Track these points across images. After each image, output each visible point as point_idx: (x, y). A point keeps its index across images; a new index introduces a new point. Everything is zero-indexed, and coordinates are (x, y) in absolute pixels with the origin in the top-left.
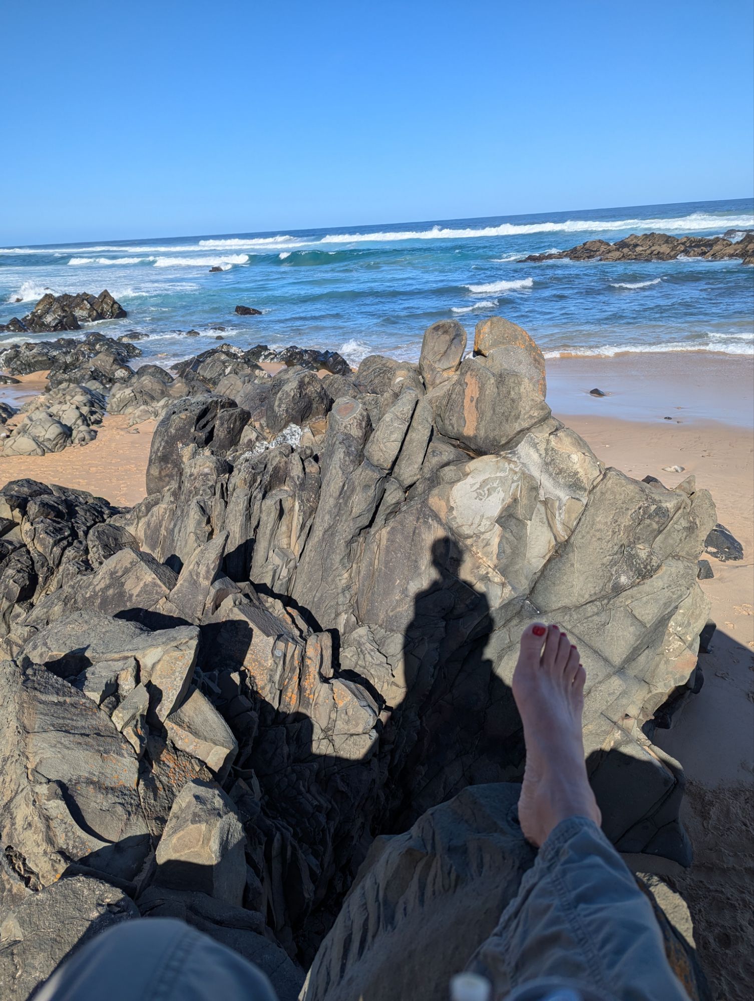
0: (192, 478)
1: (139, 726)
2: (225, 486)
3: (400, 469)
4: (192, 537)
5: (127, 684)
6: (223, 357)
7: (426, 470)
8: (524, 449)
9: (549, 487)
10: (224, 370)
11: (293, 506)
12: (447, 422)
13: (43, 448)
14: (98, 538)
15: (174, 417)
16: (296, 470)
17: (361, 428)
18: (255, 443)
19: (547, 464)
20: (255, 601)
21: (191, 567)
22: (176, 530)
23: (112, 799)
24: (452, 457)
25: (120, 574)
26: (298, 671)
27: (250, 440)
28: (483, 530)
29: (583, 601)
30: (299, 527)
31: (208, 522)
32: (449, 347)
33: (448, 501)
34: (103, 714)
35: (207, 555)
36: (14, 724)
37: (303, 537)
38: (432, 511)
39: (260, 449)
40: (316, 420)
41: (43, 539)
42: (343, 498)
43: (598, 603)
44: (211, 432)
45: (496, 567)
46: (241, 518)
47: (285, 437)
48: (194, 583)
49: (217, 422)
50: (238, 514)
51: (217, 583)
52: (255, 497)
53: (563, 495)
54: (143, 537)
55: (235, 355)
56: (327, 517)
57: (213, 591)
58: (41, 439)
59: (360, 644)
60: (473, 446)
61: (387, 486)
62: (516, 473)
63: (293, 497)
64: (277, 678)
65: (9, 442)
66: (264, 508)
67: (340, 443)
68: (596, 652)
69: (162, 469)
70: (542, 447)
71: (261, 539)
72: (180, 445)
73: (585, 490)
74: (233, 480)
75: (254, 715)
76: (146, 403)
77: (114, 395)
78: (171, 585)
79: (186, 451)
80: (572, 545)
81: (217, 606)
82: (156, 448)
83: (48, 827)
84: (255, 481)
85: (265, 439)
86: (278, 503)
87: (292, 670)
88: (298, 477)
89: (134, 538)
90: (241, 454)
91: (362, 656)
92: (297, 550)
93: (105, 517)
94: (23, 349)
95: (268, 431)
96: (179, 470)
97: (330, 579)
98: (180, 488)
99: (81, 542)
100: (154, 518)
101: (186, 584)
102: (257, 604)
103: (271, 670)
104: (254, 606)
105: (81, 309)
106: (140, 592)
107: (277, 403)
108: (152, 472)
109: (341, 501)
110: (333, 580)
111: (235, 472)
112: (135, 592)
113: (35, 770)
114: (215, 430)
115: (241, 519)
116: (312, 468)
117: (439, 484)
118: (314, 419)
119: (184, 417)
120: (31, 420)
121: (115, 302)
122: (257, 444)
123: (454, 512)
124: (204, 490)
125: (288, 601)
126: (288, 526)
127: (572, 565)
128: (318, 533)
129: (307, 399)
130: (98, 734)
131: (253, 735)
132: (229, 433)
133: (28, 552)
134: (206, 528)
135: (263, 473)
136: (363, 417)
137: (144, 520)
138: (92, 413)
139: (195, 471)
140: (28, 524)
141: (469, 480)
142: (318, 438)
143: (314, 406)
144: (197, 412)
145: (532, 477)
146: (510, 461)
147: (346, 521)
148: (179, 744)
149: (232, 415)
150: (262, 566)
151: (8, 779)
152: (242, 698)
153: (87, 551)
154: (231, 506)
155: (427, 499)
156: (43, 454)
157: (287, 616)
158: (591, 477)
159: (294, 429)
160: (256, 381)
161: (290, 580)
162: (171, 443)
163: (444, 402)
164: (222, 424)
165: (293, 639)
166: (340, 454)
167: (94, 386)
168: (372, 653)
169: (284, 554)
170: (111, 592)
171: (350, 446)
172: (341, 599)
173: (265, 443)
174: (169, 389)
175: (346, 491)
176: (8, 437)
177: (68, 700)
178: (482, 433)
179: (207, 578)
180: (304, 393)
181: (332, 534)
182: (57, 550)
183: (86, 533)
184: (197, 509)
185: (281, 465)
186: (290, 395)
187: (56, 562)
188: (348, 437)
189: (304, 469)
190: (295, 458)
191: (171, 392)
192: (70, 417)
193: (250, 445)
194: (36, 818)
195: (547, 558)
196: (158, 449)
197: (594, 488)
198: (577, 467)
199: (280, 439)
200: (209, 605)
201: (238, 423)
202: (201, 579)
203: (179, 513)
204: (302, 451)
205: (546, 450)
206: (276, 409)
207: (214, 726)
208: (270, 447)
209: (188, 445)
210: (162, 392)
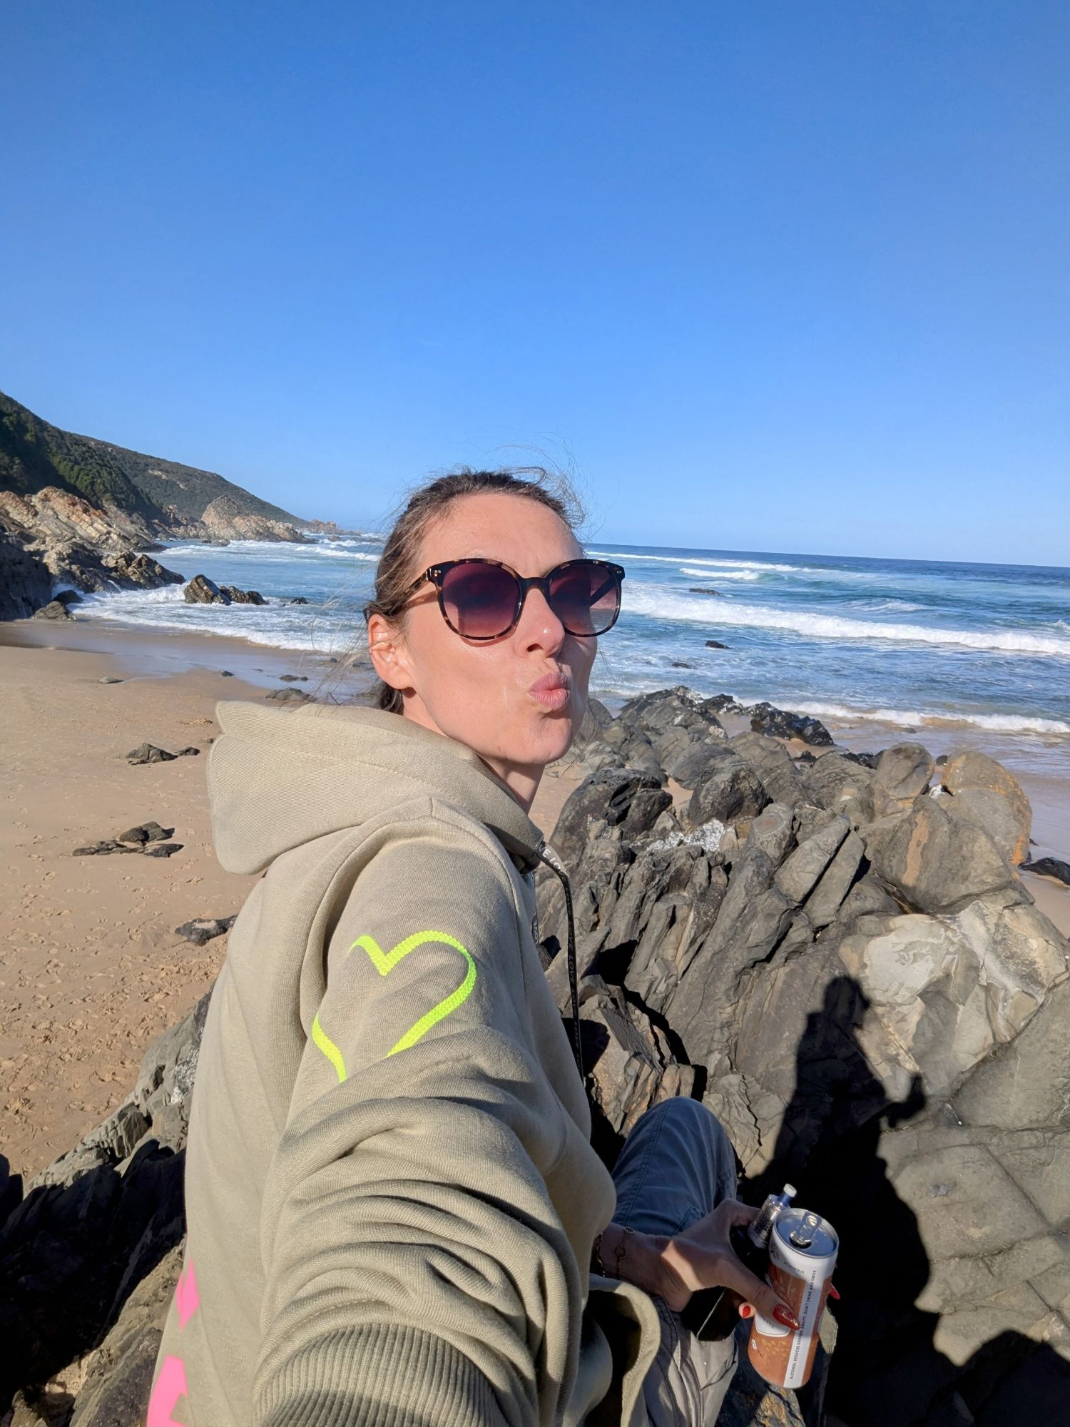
0: (591, 860)
2: (622, 876)
3: (813, 904)
7: (843, 912)
8: (967, 917)
9: (992, 969)
10: (674, 719)
11: (688, 916)
12: (886, 862)
15: (591, 787)
16: (700, 876)
17: (780, 848)
18: (670, 832)
19: (995, 942)
20: (621, 1009)
24: (876, 906)
26: (648, 1098)
27: (665, 829)
28: (900, 1001)
29: (1019, 1125)
30: (689, 941)
31: (596, 911)
32: (910, 775)
33: (861, 956)
37: (691, 954)
38: (842, 962)
39: (673, 840)
40: (745, 820)
42: (742, 921)
43: (1039, 1134)
44: (625, 813)
45: (910, 1050)
46: (629, 915)
47: (704, 833)
49: (634, 802)
50: (627, 911)
51: (587, 979)
52: (649, 897)
53: (1013, 986)
56: (720, 939)
59: (728, 1094)
60: (909, 899)
61: (795, 920)
62: (953, 943)
63: (690, 906)
64: (624, 1098)
66: (655, 911)
67: (752, 860)
68: (1026, 1196)
69: (566, 840)
70: (992, 921)
71: (645, 944)
72: (590, 819)
73: (1043, 986)
74: (631, 873)
79: (594, 826)
80: (1015, 1051)
81: (581, 1004)
82: (565, 816)
84: (653, 878)
85: (681, 830)
86: (671, 910)
87: (643, 1096)
88: (701, 885)
90: (651, 842)
91: (727, 1108)
92: (682, 966)
95: (687, 821)
96: (583, 844)
97: (709, 1009)
98: (578, 865)
100: (545, 892)
101: (557, 972)
102: (623, 1012)
103: (620, 1088)
104: (619, 1014)
107: (703, 793)
109: (739, 924)
110: (713, 1011)
111: (635, 865)
114: (630, 810)
115: (629, 917)
116: (719, 878)
117: (855, 933)
118: (742, 819)
119: (601, 790)
122: (672, 834)
123: (867, 971)
124: (600, 876)
125: (658, 1019)
126: (677, 937)
127: (1012, 1076)
128: (706, 954)
129: (738, 795)
132: (644, 815)
134: (592, 917)
135: (663, 873)
136: (785, 836)
139: (596, 854)
141: (892, 937)
142: (741, 842)
143: (746, 803)
144: (616, 786)
145: (972, 954)
146: (947, 928)
147: (740, 947)
149: (651, 797)
150: (640, 974)
154: (622, 900)
155: (838, 947)
157: (651, 1035)
158: (1054, 973)
159: (715, 826)
160: (707, 741)
161: (666, 997)
162: (581, 814)
163: (887, 839)
164: (639, 805)
165: (651, 1062)
166: (748, 872)
168: (740, 1109)
169: (666, 967)
171: (762, 866)
172: (717, 1035)
173: (681, 834)
175: (745, 915)
178: (923, 886)
180: (736, 787)
181: (722, 959)
184: (588, 895)
185: (685, 868)
186: (719, 788)
188: (762, 855)
189: (710, 877)
190: (702, 864)
193: (664, 834)
195: (980, 1057)
196: (567, 818)
197: (1056, 986)
198: (1035, 955)
199: (698, 834)
201: (656, 807)
204: (712, 857)
205: (997, 925)
206: (701, 799)
208: (686, 840)
209: (598, 820)
210: (596, 734)
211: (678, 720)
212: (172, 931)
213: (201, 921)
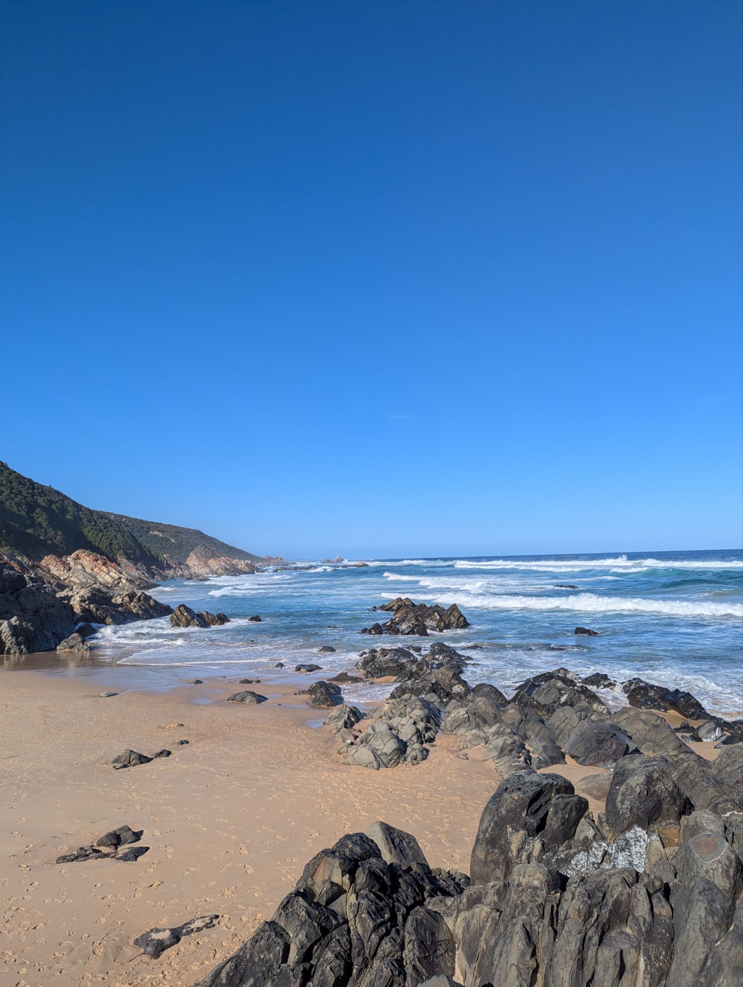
0: (520, 888)
2: (555, 909)
4: (514, 972)
6: (560, 684)
10: (559, 698)
11: (638, 962)
13: (380, 762)
14: (416, 930)
15: (506, 796)
16: (642, 909)
17: (728, 877)
18: (592, 842)
22: (497, 952)
27: (586, 838)
31: (534, 954)
39: (597, 851)
40: (667, 825)
41: (365, 920)
42: (706, 977)
44: (543, 821)
46: (571, 962)
47: (627, 845)
49: (551, 810)
50: (569, 956)
52: (590, 939)
54: (460, 936)
55: (572, 681)
58: (379, 753)
63: (637, 948)
65: (352, 750)
66: (600, 960)
67: (700, 893)
69: (489, 854)
72: (509, 829)
74: (565, 905)
76: (478, 726)
77: (449, 713)
79: (516, 838)
82: (484, 827)
84: (590, 914)
85: (604, 839)
86: (618, 957)
88: (645, 920)
89: (451, 935)
90: (575, 853)
93: (426, 895)
94: (378, 655)
95: (607, 828)
96: (506, 858)
98: (505, 886)
99: (398, 932)
100: (475, 921)
105: (432, 619)
107: (619, 798)
108: (478, 853)
109: (703, 980)
111: (567, 895)
114: (548, 818)
115: (571, 964)
116: (662, 909)
118: (664, 824)
119: (516, 798)
121: (461, 616)
122: (595, 844)
124: (532, 909)
129: (655, 798)
132: (563, 824)
133: (349, 930)
134: (531, 963)
135: (601, 905)
136: (731, 862)
137: (463, 915)
138: (427, 729)
139: (524, 881)
140: (354, 896)
142: (669, 851)
143: (665, 806)
144: (531, 793)
149: (568, 803)
153: (402, 947)
154: (560, 941)
156: (378, 769)
159: (639, 834)
160: (593, 717)
162: (500, 825)
164: (556, 813)
166: (699, 910)
167: (432, 698)
171: (713, 901)
173: (604, 844)
174: (502, 713)
175: (709, 968)
176: (352, 744)
180: (652, 790)
182: (375, 938)
183: (405, 919)
184: (522, 934)
185: (623, 898)
186: (635, 791)
187: (372, 953)
188: (710, 887)
189: (652, 908)
190: (640, 891)
191: (503, 718)
192: (407, 732)
193: (586, 845)
196: (487, 829)
199: (621, 843)
201: (574, 814)
203: (502, 929)
204: (649, 882)
206: (619, 805)
208: (610, 851)
209: (518, 831)
210: (495, 717)
211: (563, 699)
212: (131, 942)
213: (157, 931)
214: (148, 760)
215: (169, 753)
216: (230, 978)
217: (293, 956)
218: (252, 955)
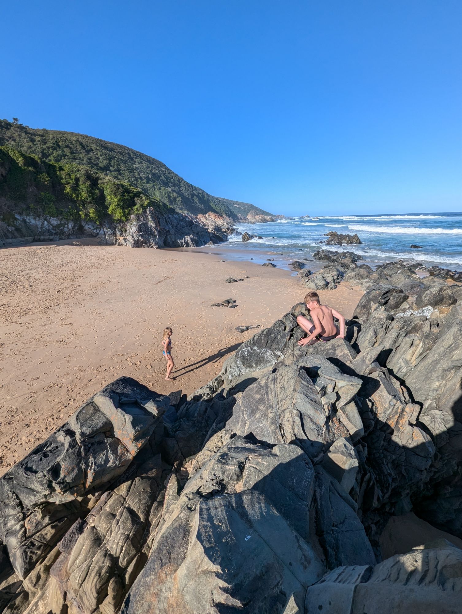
1: (330, 406)
2: (388, 325)
5: (329, 389)
6: (399, 266)
10: (397, 272)
11: (419, 344)
13: (318, 288)
15: (373, 291)
16: (426, 329)
20: (387, 377)
21: (364, 354)
23: (314, 426)
25: (336, 346)
26: (399, 414)
27: (405, 308)
30: (419, 354)
31: (376, 338)
34: (319, 396)
35: (372, 352)
36: (292, 386)
37: (420, 359)
39: (408, 313)
40: (444, 307)
42: (450, 350)
44: (387, 301)
46: (391, 341)
47: (423, 311)
48: (364, 361)
49: (392, 298)
50: (391, 339)
51: (373, 364)
52: (401, 335)
56: (436, 355)
57: (370, 367)
58: (318, 285)
59: (434, 417)
63: (421, 340)
64: (388, 413)
65: (308, 283)
66: (404, 341)
69: (362, 310)
71: (398, 353)
72: (372, 303)
74: (393, 325)
75: (373, 422)
76: (359, 279)
77: (347, 274)
78: (354, 358)
79: (374, 306)
81: (370, 373)
83: (293, 425)
84: (403, 328)
85: (412, 309)
86: (412, 341)
87: (396, 413)
88: (426, 332)
90: (399, 313)
91: (433, 423)
92: (414, 363)
95: (415, 306)
96: (368, 312)
97: (427, 382)
101: (360, 360)
102: (388, 379)
103: (386, 409)
104: (387, 379)
105: (345, 240)
106: (341, 355)
107: (424, 295)
108: (357, 310)
109: (448, 350)
110: (430, 384)
111: (393, 322)
112: (340, 355)
113: (294, 404)
114: (390, 300)
115: (391, 342)
116: (435, 330)
118: (442, 306)
119: (378, 293)
120: (316, 277)
121: (358, 238)
122: (408, 311)
124: (378, 325)
125: (403, 383)
126: (413, 351)
128: (429, 360)
129: (441, 297)
130: (316, 402)
131: (370, 430)
132: (396, 303)
134: (374, 340)
135: (408, 326)
138: (338, 279)
139: (376, 316)
142: (442, 315)
143: (445, 300)
144: (384, 291)
147: (447, 360)
148: (341, 420)
149: (400, 296)
150: (395, 364)
151: (286, 403)
152: (370, 413)
154: (388, 335)
157: (401, 389)
159: (429, 309)
160: (412, 279)
161: (406, 374)
162: (369, 301)
164: (394, 299)
167: (342, 269)
168: (440, 424)
169: (407, 362)
170: (330, 351)
172: (431, 393)
173: (412, 311)
174: (370, 275)
175: (452, 347)
177: (310, 386)
179: (370, 361)
180: (441, 294)
181: (436, 364)
184: (373, 331)
185: (419, 324)
186: (432, 293)
189: (430, 329)
190: (428, 323)
191: (370, 277)
192: (329, 279)
193: (404, 310)
194: (291, 420)
196: (363, 302)
199: (420, 311)
200: (368, 371)
201: (401, 300)
202: (367, 360)
204: (432, 321)
206: (423, 297)
207: (357, 420)
208: (414, 313)
209: (375, 304)
210: (367, 276)
212: (234, 328)
213: (242, 326)
214: (236, 281)
215: (243, 280)
216: (267, 333)
217: (287, 330)
218: (274, 328)
